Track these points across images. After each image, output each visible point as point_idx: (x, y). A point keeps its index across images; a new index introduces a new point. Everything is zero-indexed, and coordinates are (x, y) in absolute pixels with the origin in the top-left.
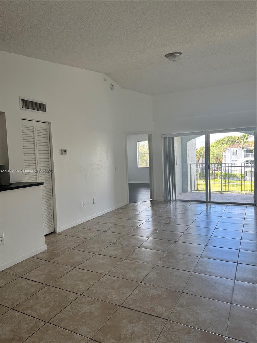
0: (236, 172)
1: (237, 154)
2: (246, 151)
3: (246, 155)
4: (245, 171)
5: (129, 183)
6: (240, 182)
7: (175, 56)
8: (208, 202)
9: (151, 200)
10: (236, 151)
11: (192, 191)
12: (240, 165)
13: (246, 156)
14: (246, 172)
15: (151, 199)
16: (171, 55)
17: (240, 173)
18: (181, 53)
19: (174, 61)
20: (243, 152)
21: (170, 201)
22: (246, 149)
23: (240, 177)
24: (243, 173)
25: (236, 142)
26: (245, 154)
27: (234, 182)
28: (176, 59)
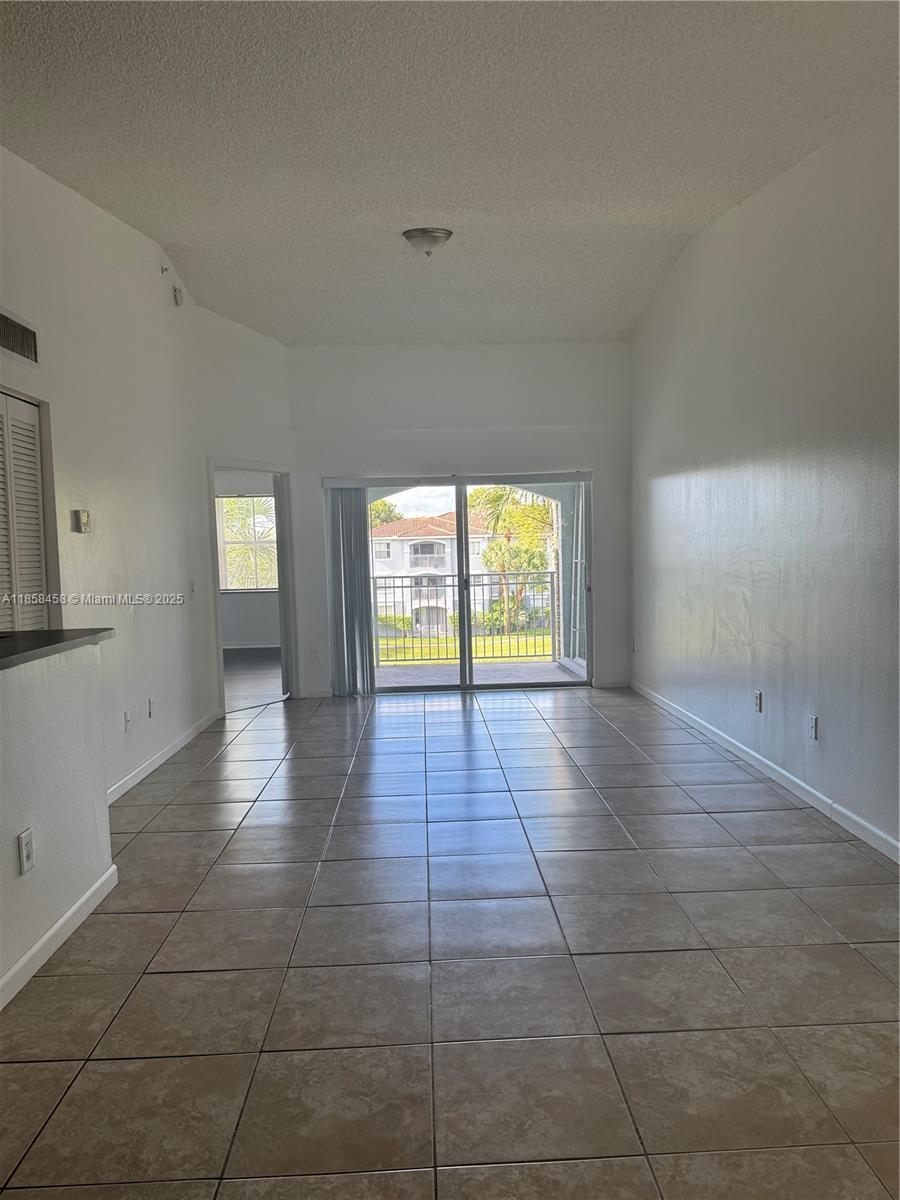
0: (391, 613)
1: (389, 556)
2: (414, 545)
3: (416, 559)
4: (414, 607)
5: (224, 650)
6: (400, 642)
7: (435, 239)
8: (466, 688)
9: (285, 697)
10: (388, 545)
11: (381, 663)
12: (398, 582)
13: (415, 563)
14: (417, 612)
15: (284, 694)
16: (420, 235)
17: (400, 615)
18: (449, 233)
19: (428, 253)
20: (407, 549)
21: (353, 693)
22: (414, 542)
23: (400, 626)
24: (408, 614)
25: (378, 517)
26: (413, 556)
27: (385, 642)
28: (435, 249)
